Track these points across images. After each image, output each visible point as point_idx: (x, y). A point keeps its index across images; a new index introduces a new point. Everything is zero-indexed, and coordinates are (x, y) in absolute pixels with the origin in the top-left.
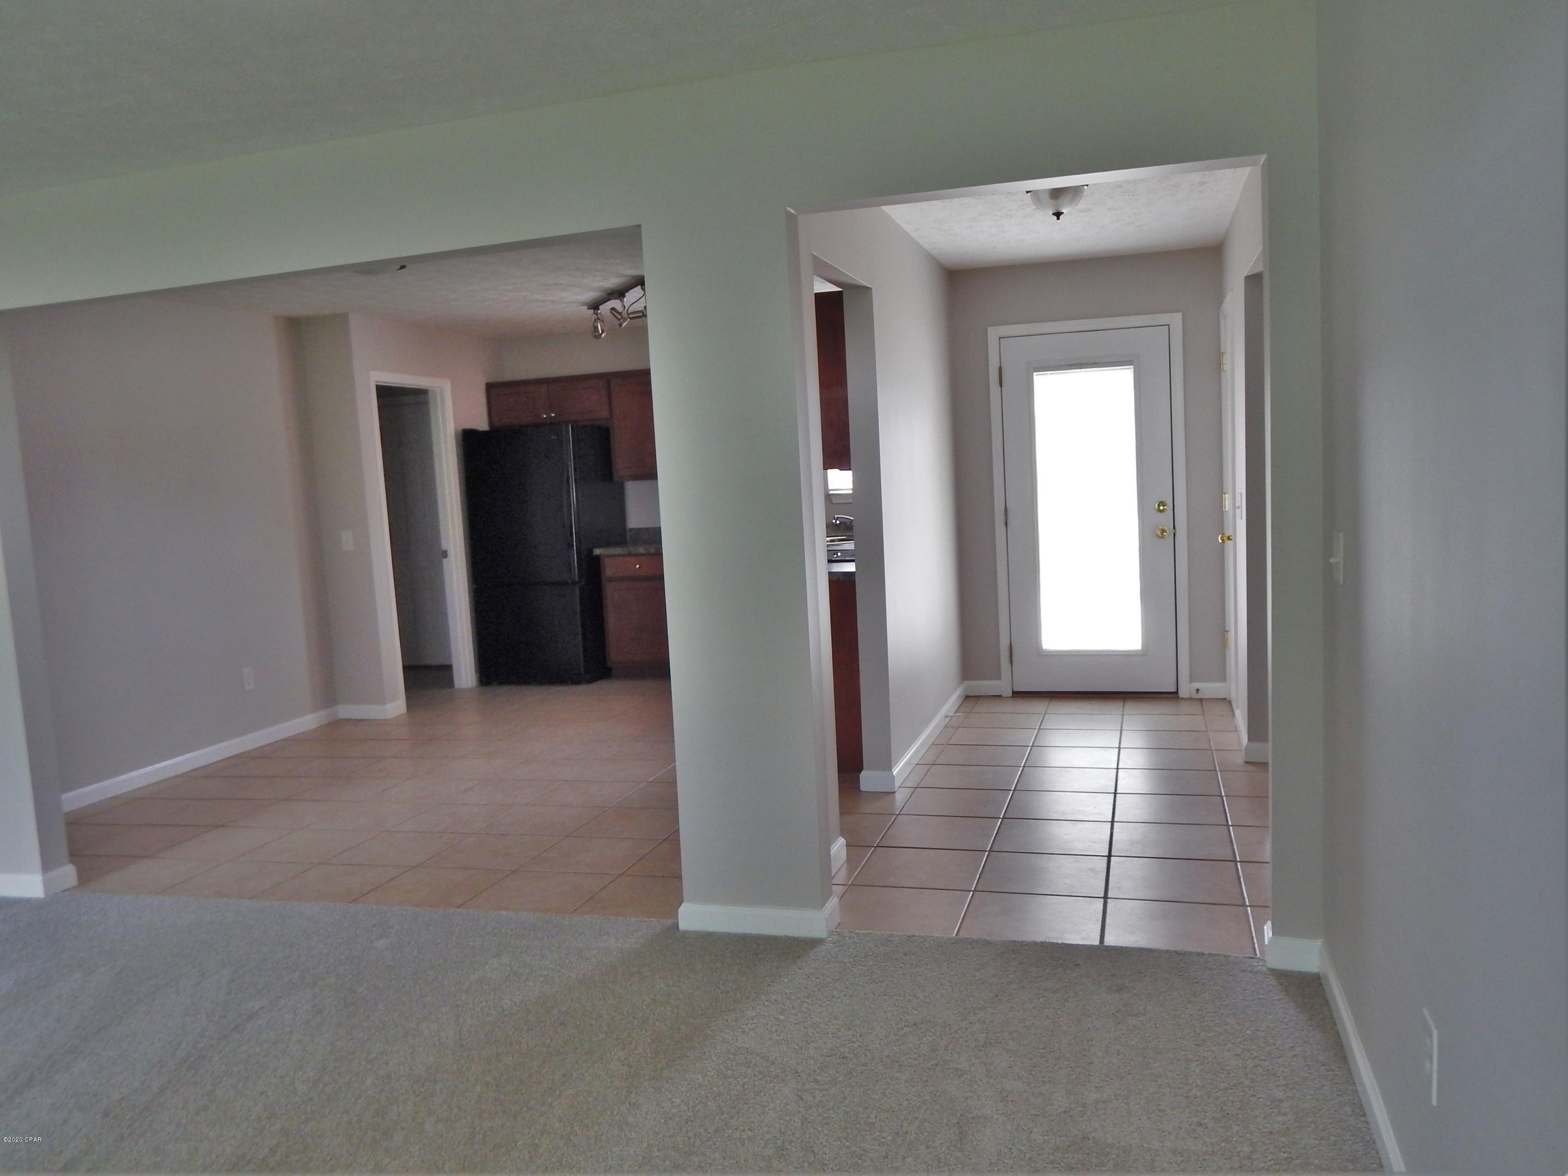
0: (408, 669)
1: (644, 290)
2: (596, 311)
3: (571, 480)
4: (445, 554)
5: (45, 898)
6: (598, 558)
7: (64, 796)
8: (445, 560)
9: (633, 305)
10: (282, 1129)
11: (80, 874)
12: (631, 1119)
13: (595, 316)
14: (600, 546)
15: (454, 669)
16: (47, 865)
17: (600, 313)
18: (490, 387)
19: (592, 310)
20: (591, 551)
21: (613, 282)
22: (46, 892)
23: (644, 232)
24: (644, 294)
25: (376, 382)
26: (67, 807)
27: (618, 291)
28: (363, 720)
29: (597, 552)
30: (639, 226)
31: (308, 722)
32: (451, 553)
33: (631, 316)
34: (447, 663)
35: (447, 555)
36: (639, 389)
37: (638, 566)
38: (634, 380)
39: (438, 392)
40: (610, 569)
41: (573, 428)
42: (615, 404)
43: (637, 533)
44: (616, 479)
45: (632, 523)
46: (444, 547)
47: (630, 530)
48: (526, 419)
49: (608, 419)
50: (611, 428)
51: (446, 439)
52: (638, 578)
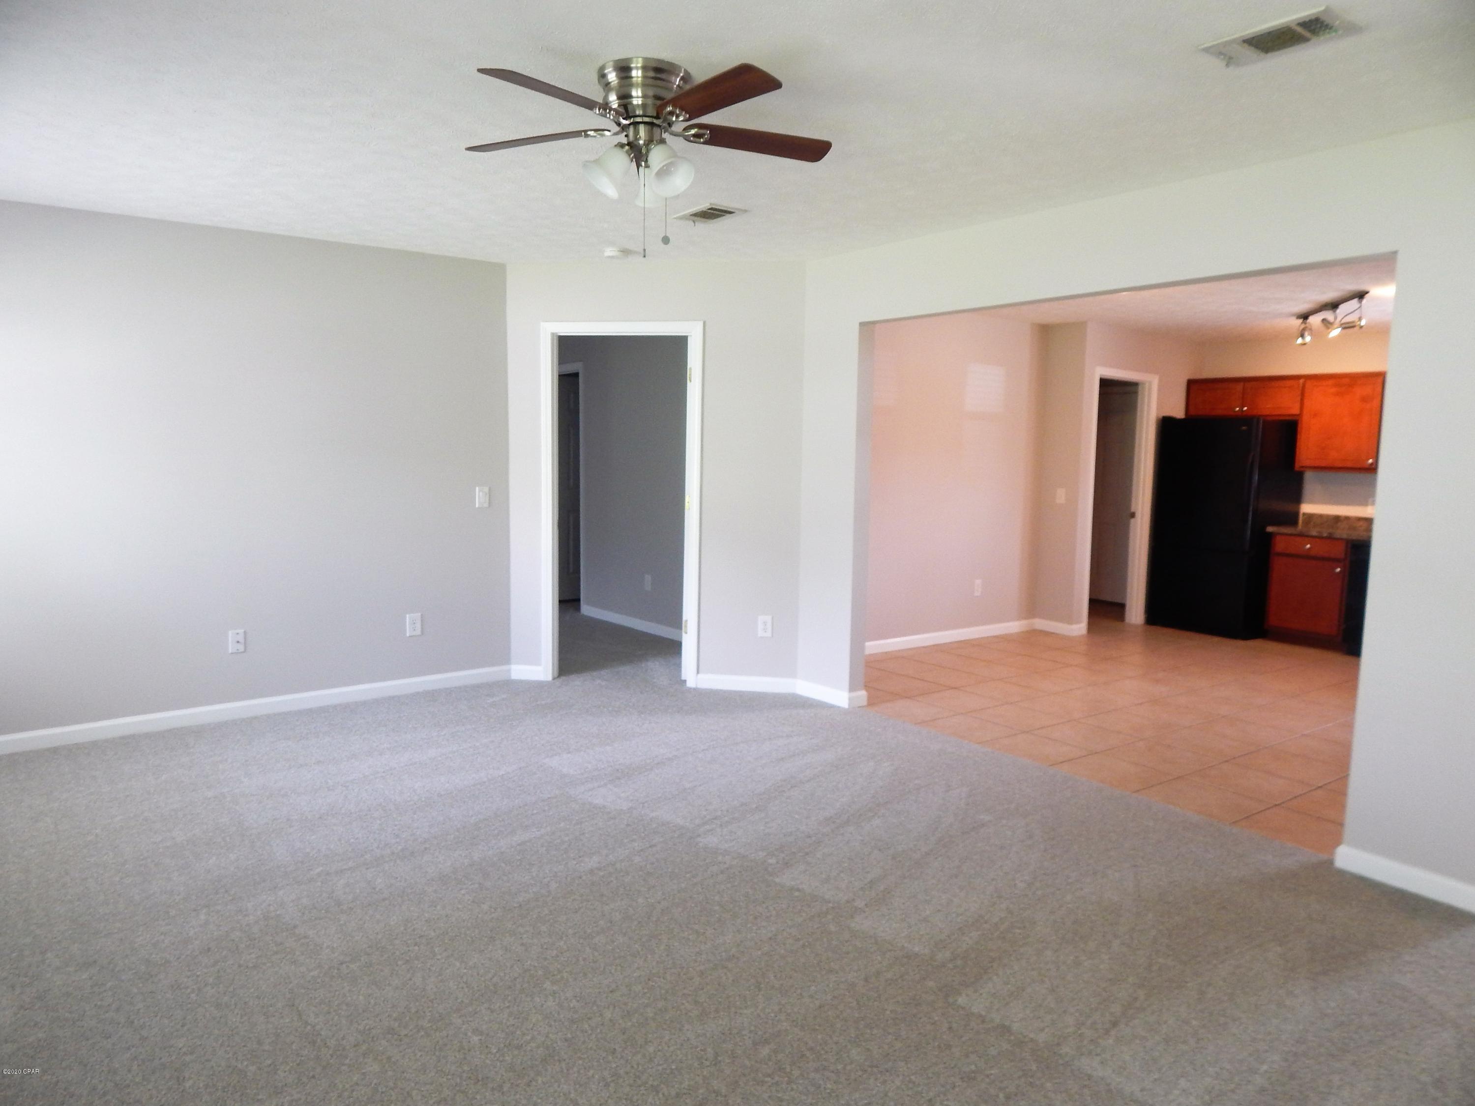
0: (1094, 603)
2: (1305, 321)
3: (1254, 466)
4: (1133, 515)
5: (848, 709)
6: (1271, 535)
7: (868, 644)
8: (1132, 521)
9: (1347, 317)
10: (1008, 909)
11: (870, 698)
12: (1288, 1003)
13: (1303, 326)
14: (1273, 524)
15: (1127, 608)
16: (852, 688)
17: (1309, 322)
18: (1191, 383)
19: (1302, 320)
20: (1264, 528)
21: (1330, 295)
22: (849, 705)
23: (1400, 257)
24: (1360, 307)
25: (1101, 375)
26: (868, 652)
27: (1332, 303)
28: (1053, 633)
29: (1270, 529)
30: (1395, 253)
31: (1014, 627)
32: (1139, 515)
34: (1123, 602)
36: (1333, 390)
37: (1308, 546)
38: (1330, 382)
39: (1147, 385)
40: (1280, 545)
41: (1264, 422)
42: (1307, 403)
43: (1310, 517)
44: (1297, 466)
45: (1307, 508)
46: (1133, 510)
47: (1304, 514)
48: (1220, 411)
49: (1298, 415)
50: (1299, 422)
51: (1148, 423)
52: (1308, 557)
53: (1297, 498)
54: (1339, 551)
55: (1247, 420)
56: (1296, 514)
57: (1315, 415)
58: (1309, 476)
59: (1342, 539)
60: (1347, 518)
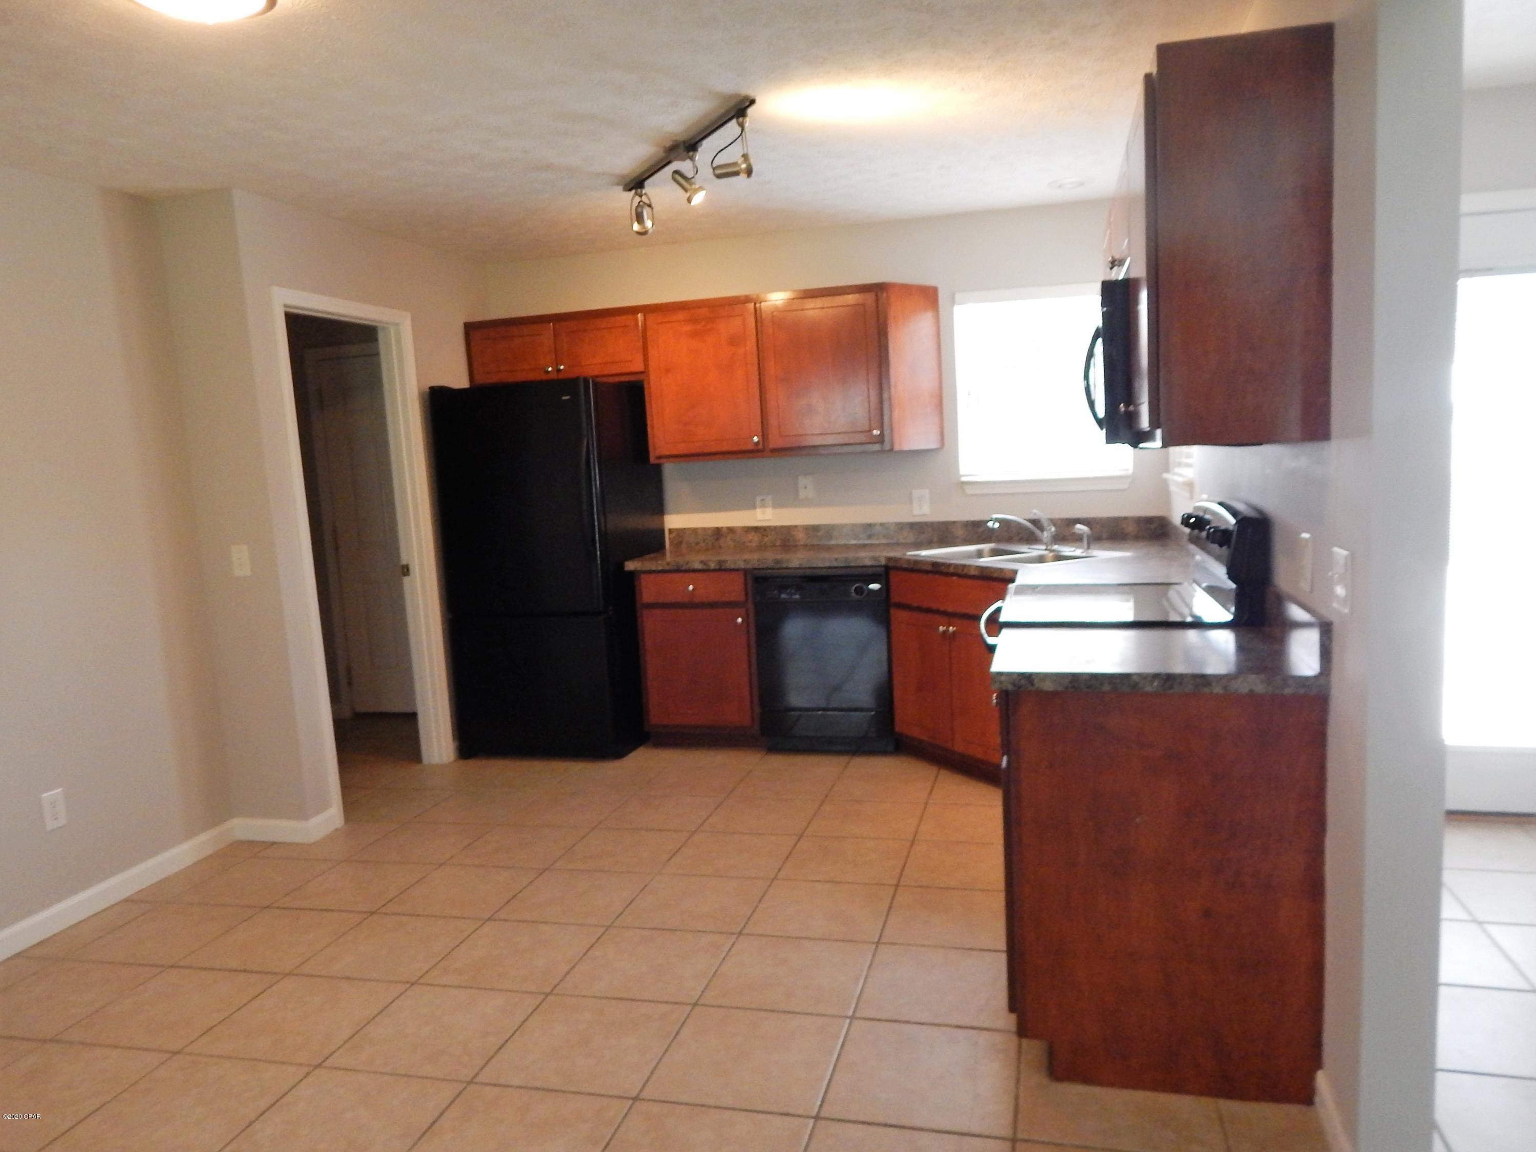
1: (742, 126)
2: (639, 190)
3: (592, 461)
4: (406, 570)
6: (632, 574)
8: (406, 580)
13: (638, 201)
14: (632, 558)
15: (420, 723)
17: (645, 194)
18: (470, 329)
19: (636, 188)
20: (621, 566)
24: (741, 135)
25: (285, 306)
27: (684, 142)
29: (630, 566)
31: (186, 853)
32: (415, 569)
33: (718, 172)
34: (410, 709)
35: (408, 570)
36: (688, 328)
37: (691, 587)
38: (681, 316)
39: (392, 330)
40: (648, 591)
41: (595, 384)
42: (653, 352)
43: (680, 533)
44: (652, 460)
45: (673, 521)
46: (404, 561)
47: (670, 531)
48: (523, 373)
49: (642, 373)
50: (646, 386)
51: (404, 400)
52: (692, 605)
53: (659, 509)
54: (735, 589)
55: (571, 384)
56: (660, 532)
57: (667, 371)
58: (669, 470)
59: (737, 570)
60: (731, 530)
